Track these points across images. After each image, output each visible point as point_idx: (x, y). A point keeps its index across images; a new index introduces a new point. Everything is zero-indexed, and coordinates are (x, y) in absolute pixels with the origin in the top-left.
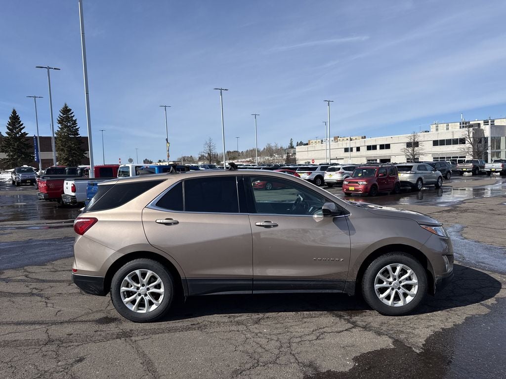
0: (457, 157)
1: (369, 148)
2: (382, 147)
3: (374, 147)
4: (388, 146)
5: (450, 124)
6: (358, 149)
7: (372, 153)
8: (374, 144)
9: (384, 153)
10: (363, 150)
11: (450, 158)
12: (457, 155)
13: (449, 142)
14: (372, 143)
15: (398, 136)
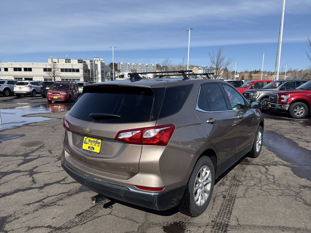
0: (75, 80)
1: (15, 69)
2: (26, 69)
3: (20, 69)
4: (30, 70)
5: (59, 59)
6: (6, 70)
7: (18, 73)
8: (19, 67)
9: (28, 74)
10: (11, 70)
11: (71, 80)
12: (75, 79)
13: (70, 70)
14: (18, 66)
15: (37, 63)
